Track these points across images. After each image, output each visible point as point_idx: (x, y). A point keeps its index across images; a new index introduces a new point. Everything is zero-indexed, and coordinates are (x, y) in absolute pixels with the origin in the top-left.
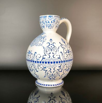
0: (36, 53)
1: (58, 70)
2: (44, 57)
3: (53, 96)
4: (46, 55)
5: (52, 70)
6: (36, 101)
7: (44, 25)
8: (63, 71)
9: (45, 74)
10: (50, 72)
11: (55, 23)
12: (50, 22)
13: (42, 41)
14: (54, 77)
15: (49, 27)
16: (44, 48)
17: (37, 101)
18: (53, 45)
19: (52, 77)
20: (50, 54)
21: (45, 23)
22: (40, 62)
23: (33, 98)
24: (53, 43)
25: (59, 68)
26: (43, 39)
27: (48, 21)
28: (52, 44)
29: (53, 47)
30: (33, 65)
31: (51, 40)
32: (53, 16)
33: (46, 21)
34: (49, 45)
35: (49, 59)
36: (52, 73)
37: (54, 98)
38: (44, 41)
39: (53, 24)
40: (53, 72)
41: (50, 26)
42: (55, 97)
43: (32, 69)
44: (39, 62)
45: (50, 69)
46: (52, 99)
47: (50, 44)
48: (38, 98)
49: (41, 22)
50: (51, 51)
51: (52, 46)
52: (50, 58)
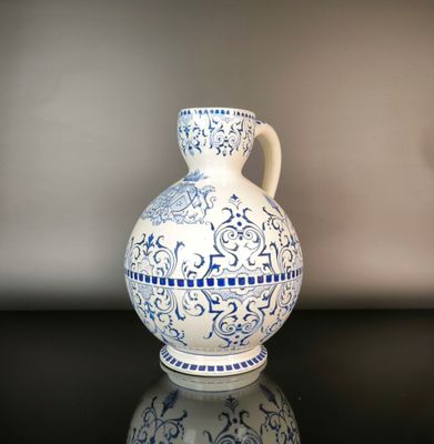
0: (181, 247)
1: (260, 309)
2: (216, 261)
3: (238, 410)
4: (221, 255)
5: (241, 312)
6: (174, 433)
7: (201, 138)
8: (277, 312)
9: (214, 326)
10: (234, 317)
11: (243, 133)
12: (227, 128)
13: (200, 205)
14: (242, 336)
15: (222, 149)
16: (213, 228)
17: (178, 432)
18: (245, 217)
19: (237, 337)
20: (235, 250)
21: (207, 132)
22: (200, 283)
23: (159, 423)
24: (244, 211)
25: (266, 303)
26: (201, 196)
27: (217, 127)
28: (242, 214)
29: (244, 223)
30: (163, 294)
31: (235, 197)
32: (232, 110)
33: (213, 125)
34: (232, 217)
35: (233, 268)
36: (240, 321)
37: (241, 414)
38: (210, 205)
39: (236, 136)
40: (245, 318)
41: (226, 144)
42: (244, 412)
43: (158, 311)
44: (195, 283)
45: (232, 307)
46: (235, 421)
47: (234, 214)
48: (181, 423)
49: (191, 128)
50: (241, 238)
51: (241, 219)
52: (239, 264)
